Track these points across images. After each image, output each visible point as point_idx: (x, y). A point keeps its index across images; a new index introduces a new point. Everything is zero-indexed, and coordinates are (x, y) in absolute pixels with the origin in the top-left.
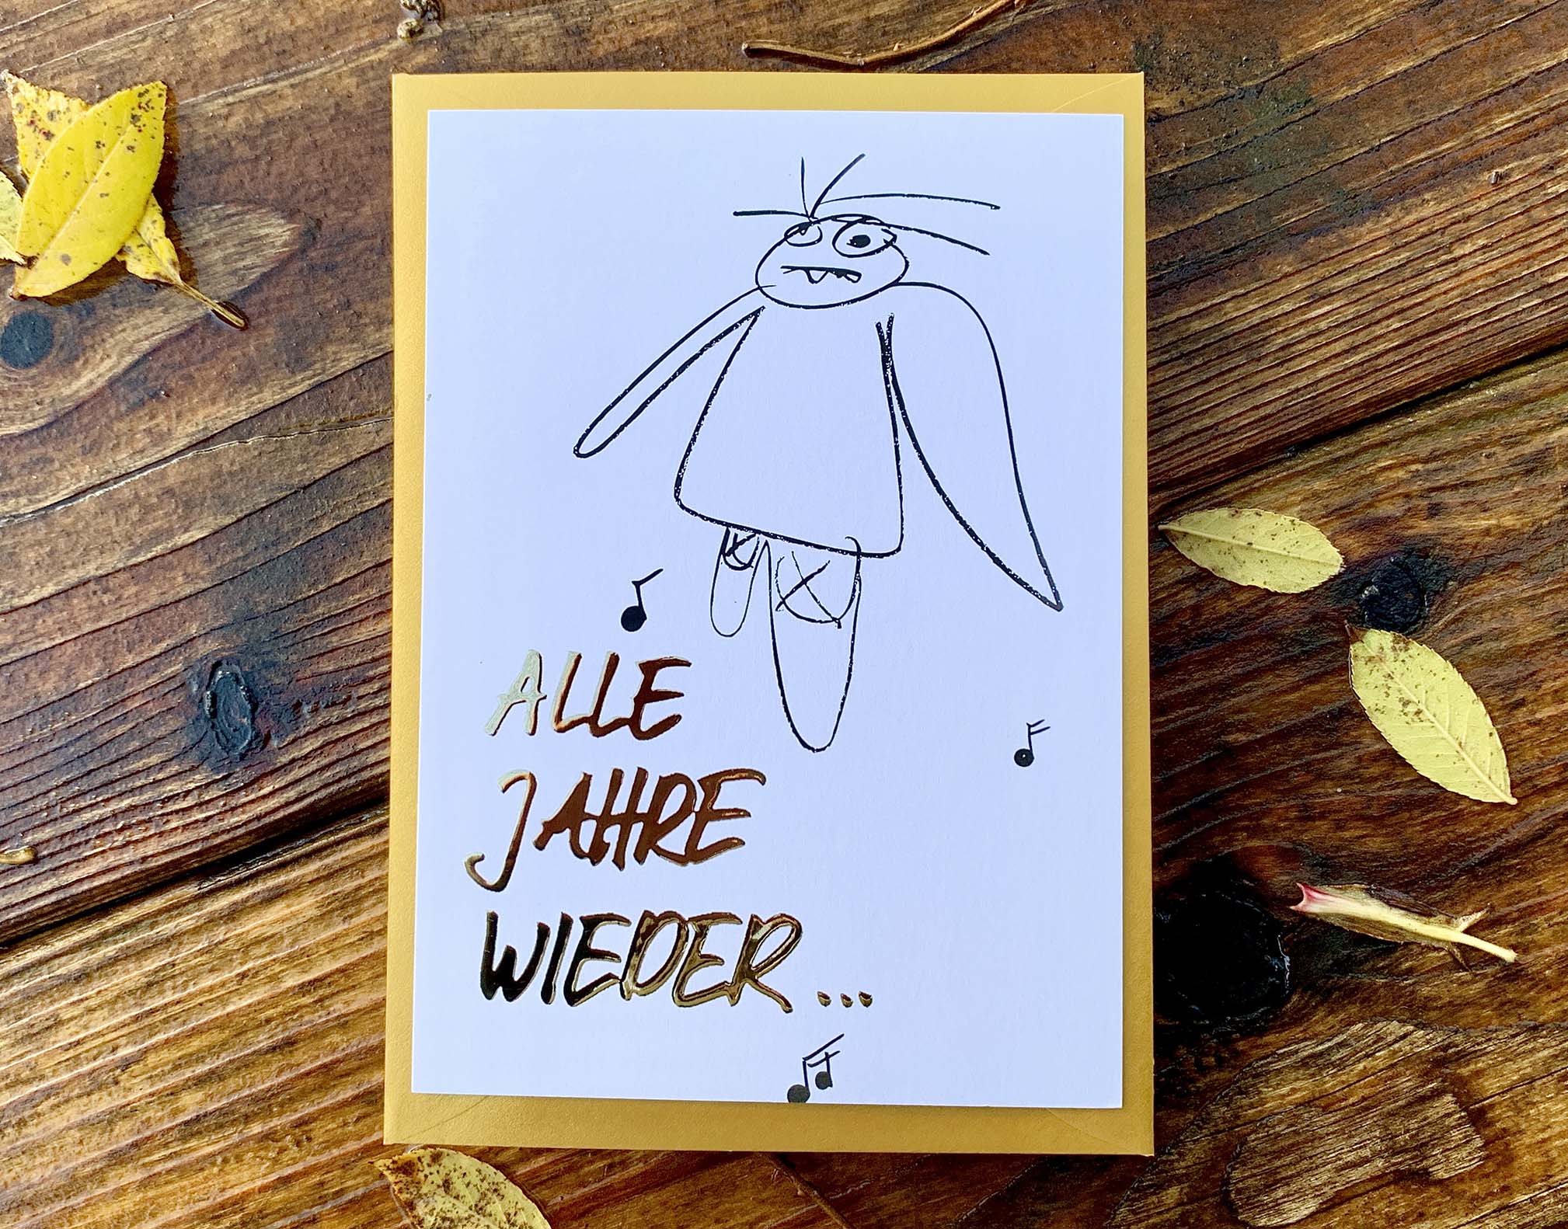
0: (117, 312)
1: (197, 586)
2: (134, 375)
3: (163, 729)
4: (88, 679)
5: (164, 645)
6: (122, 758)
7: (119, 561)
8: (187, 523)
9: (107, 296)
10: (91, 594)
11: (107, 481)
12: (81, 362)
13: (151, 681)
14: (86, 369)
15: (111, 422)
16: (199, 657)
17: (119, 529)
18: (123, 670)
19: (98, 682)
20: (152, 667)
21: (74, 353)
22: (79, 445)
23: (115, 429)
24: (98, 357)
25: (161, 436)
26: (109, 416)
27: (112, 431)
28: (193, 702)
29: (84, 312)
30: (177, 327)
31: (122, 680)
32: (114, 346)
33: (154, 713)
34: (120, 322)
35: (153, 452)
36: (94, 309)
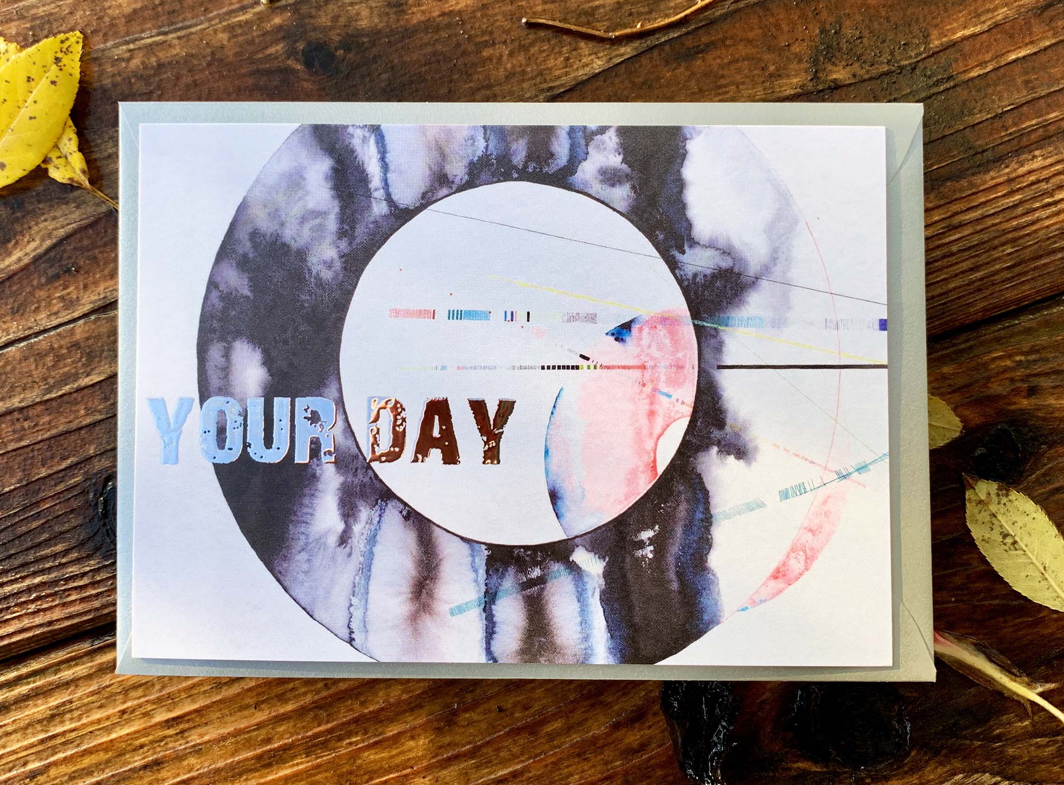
0: (40, 206)
1: (95, 417)
2: (52, 254)
3: (67, 525)
4: (11, 485)
5: (69, 462)
6: (35, 546)
7: (37, 396)
8: (89, 369)
9: (34, 193)
10: (15, 420)
11: (30, 335)
12: (13, 243)
13: (59, 488)
14: (16, 249)
15: (34, 289)
16: (95, 471)
17: (37, 372)
18: (38, 479)
19: (19, 487)
20: (59, 478)
21: (8, 236)
22: (9, 307)
23: (37, 296)
24: (26, 240)
25: (71, 302)
26: (32, 286)
27: (34, 297)
28: (90, 505)
29: (16, 206)
30: (87, 218)
31: (37, 487)
32: (38, 232)
33: (60, 513)
34: (43, 214)
35: (64, 314)
36: (23, 203)
